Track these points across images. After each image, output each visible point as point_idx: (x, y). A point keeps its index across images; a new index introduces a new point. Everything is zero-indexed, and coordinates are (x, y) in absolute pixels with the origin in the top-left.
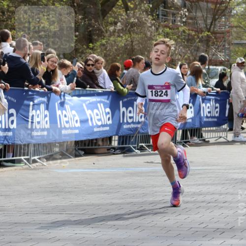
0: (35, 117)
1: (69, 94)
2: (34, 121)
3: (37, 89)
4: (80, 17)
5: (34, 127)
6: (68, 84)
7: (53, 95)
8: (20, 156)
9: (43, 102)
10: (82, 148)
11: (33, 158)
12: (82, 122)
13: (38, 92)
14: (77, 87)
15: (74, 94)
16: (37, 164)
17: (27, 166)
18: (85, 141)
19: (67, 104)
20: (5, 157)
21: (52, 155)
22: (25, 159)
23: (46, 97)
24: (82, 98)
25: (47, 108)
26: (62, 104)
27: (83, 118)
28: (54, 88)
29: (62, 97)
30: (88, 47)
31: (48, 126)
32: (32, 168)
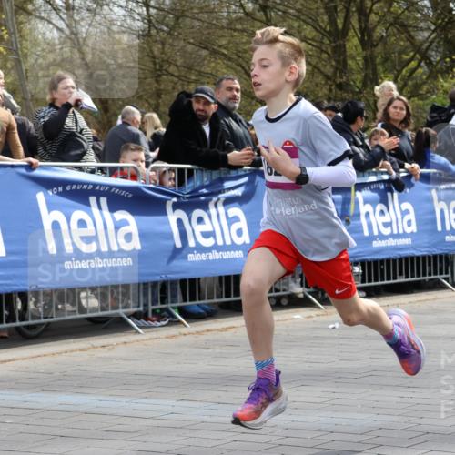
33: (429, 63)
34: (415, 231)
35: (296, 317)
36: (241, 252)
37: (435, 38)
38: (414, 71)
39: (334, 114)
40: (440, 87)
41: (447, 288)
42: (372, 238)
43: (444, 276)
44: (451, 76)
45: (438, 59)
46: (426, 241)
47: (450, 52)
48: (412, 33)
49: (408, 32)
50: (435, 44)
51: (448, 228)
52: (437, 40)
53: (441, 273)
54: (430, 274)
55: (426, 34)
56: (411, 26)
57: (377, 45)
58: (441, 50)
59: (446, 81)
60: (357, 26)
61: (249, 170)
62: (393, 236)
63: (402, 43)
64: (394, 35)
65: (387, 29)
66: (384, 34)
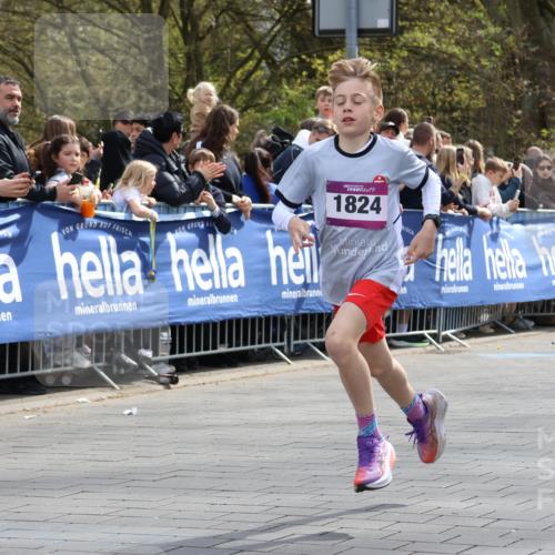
0: (446, 261)
1: (507, 220)
2: (445, 268)
3: (450, 212)
4: (526, 83)
5: (445, 279)
6: (504, 202)
7: (478, 220)
8: (421, 329)
9: (461, 235)
10: (530, 314)
11: (443, 333)
12: (529, 268)
13: (452, 216)
14: (521, 206)
15: (515, 219)
16: (451, 343)
17: (433, 347)
18: (536, 303)
19: (504, 237)
20: (394, 331)
21: (476, 328)
22: (430, 335)
23: (466, 226)
24: (530, 227)
25: (468, 245)
26: (495, 238)
27: (532, 262)
28: (480, 209)
29: (494, 226)
30: (539, 136)
31: (469, 277)
32: (443, 350)
33: (273, 64)
34: (243, 285)
35: (80, 400)
36: (9, 313)
37: (279, 31)
38: (251, 73)
39: (142, 128)
40: (284, 95)
41: (281, 360)
42: (187, 294)
43: (278, 344)
44: (299, 81)
45: (283, 58)
46: (258, 297)
47: (299, 51)
48: (251, 23)
49: (245, 22)
50: (279, 38)
51: (285, 281)
52: (283, 33)
53: (275, 341)
54: (260, 342)
55: (268, 25)
56: (248, 15)
57: (204, 37)
58: (288, 46)
59: (291, 89)
60: (177, 11)
61: (23, 203)
62: (214, 291)
63: (238, 36)
64: (227, 26)
65: (217, 18)
66: (214, 24)
